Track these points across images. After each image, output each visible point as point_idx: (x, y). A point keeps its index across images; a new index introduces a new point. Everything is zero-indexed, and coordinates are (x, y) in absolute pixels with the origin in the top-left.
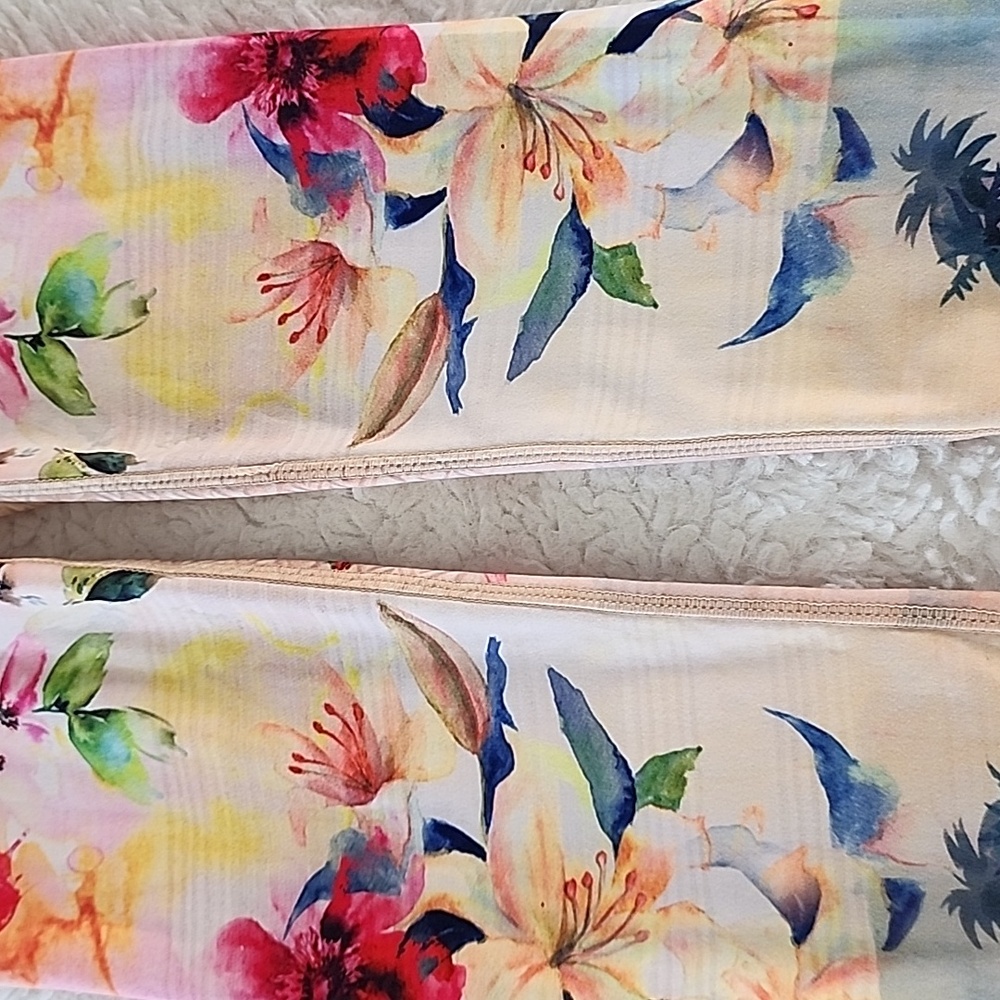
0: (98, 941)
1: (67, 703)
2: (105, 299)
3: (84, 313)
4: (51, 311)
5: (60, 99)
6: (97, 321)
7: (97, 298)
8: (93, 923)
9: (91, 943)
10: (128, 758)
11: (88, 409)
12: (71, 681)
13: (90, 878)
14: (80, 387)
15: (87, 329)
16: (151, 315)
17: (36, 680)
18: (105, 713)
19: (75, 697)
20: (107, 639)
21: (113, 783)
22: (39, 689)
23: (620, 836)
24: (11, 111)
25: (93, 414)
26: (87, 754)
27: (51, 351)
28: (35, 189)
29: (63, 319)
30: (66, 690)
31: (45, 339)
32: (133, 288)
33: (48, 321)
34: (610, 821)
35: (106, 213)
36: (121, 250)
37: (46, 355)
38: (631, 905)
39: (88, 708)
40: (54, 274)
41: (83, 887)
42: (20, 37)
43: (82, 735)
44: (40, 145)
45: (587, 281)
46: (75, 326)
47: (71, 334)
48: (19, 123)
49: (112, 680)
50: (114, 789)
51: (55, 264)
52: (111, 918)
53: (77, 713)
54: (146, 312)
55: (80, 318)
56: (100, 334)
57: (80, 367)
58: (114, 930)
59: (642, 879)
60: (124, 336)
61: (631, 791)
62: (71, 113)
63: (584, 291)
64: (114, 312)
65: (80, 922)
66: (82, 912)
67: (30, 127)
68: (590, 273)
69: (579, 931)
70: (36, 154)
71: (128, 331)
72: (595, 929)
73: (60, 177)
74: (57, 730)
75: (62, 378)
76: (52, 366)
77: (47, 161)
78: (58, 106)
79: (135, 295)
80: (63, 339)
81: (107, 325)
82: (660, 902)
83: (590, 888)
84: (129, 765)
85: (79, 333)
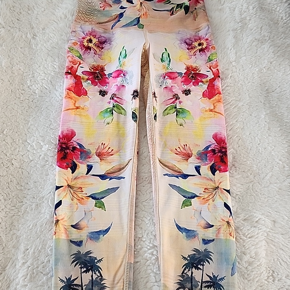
0: (72, 109)
1: (114, 107)
2: (183, 119)
3: (180, 115)
4: (181, 110)
5: (217, 112)
6: (179, 118)
7: (183, 118)
8: (75, 109)
9: (72, 108)
10: (105, 117)
11: (164, 115)
12: (118, 108)
13: (83, 109)
14: (168, 114)
15: (177, 116)
16: (180, 126)
17: (118, 103)
18: (112, 113)
19: (115, 109)
20: (125, 115)
21: (100, 114)
22: (117, 103)
23: (90, 197)
24: (215, 105)
25: (163, 116)
26: (105, 110)
27: (174, 110)
28: (202, 108)
29: (179, 112)
30: (117, 107)
31: (176, 109)
32: (184, 124)
33: (179, 110)
34: (93, 195)
35: (197, 120)
36: (191, 122)
37: (173, 109)
38: (78, 198)
39: (113, 111)
40: (187, 111)
41: (81, 107)
42: (227, 104)
43: (109, 110)
44: (209, 110)
45: (186, 198)
46: (178, 114)
47: (177, 113)
48: (213, 106)
49: (118, 115)
50: (99, 114)
51: (189, 111)
52: (76, 111)
53: (113, 109)
54: (180, 125)
55: (179, 115)
56: (177, 118)
57: (171, 114)
58: (74, 112)
59: (82, 200)
60: (176, 122)
61: (98, 199)
62: (214, 114)
63: (184, 197)
64: (180, 120)
65: (75, 106)
66: (77, 107)
67: (212, 108)
68: (187, 198)
69: (73, 190)
70: (207, 109)
71: (177, 122)
72: (74, 192)
73: (203, 113)
74: (110, 106)
75: (169, 111)
76: (171, 110)
77: (206, 111)
78: (216, 112)
79: (183, 124)
80: (176, 112)
81: (178, 119)
82: (78, 203)
83: (81, 192)
84: (103, 117)
85: (177, 114)
